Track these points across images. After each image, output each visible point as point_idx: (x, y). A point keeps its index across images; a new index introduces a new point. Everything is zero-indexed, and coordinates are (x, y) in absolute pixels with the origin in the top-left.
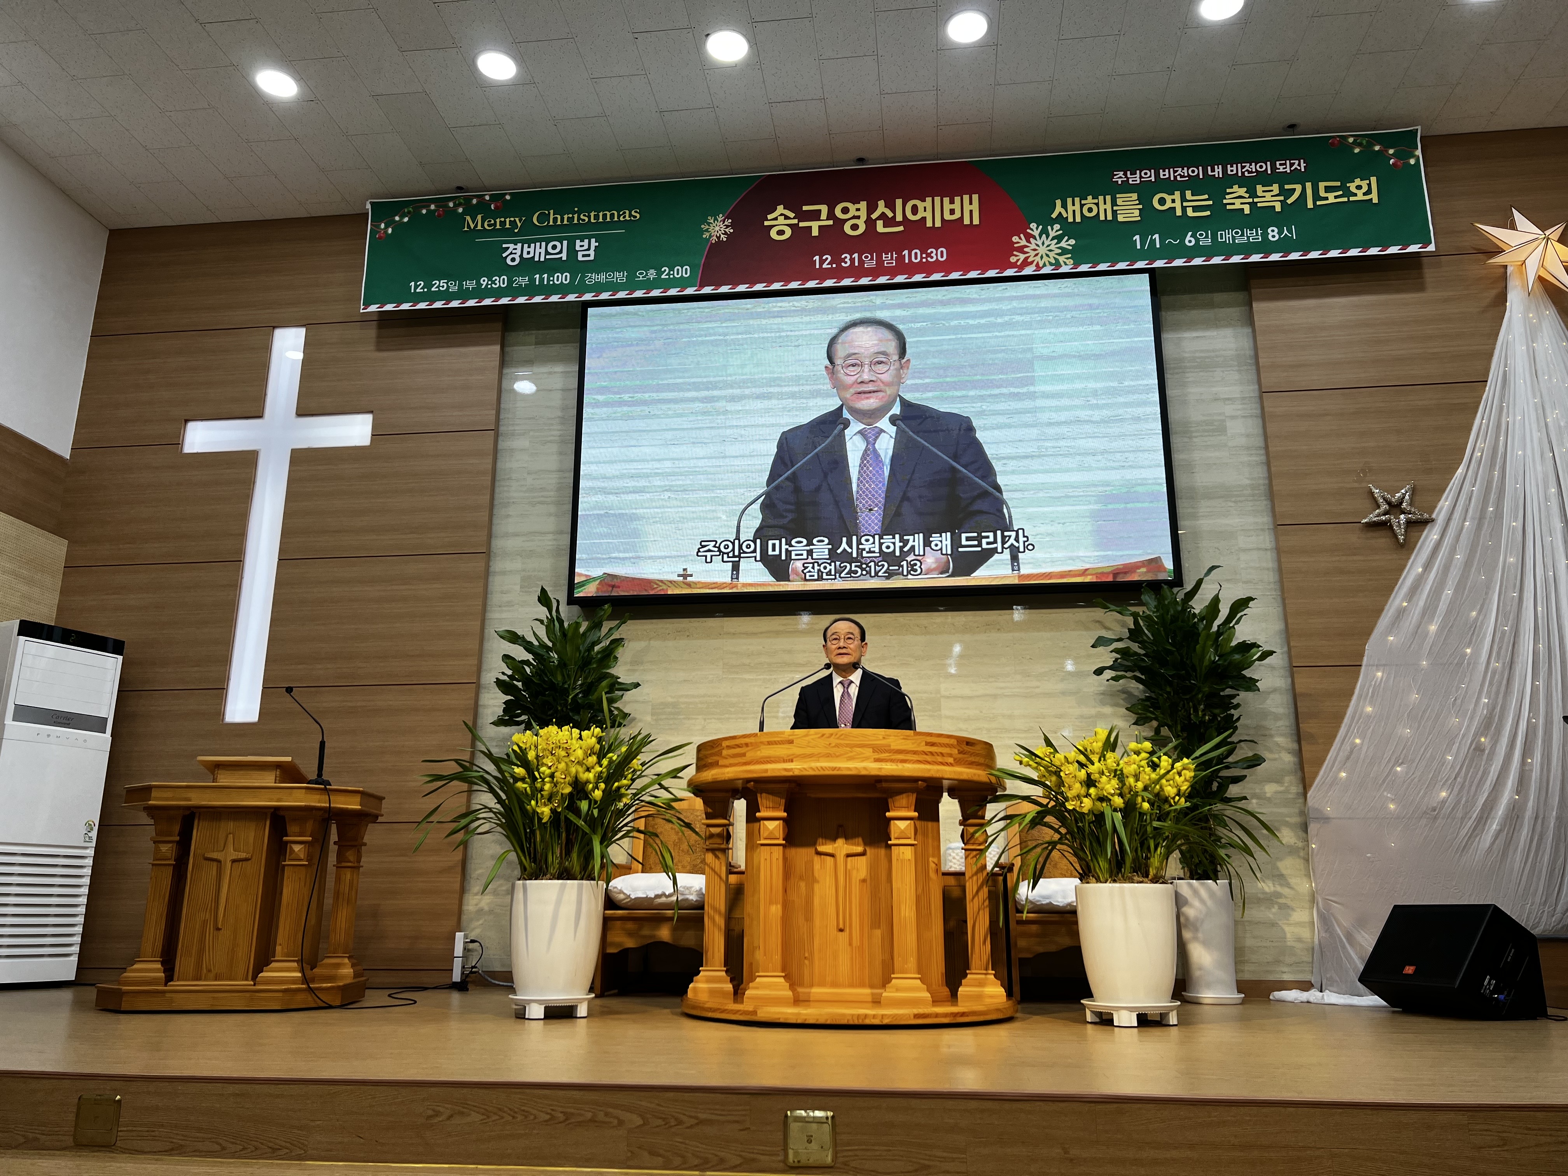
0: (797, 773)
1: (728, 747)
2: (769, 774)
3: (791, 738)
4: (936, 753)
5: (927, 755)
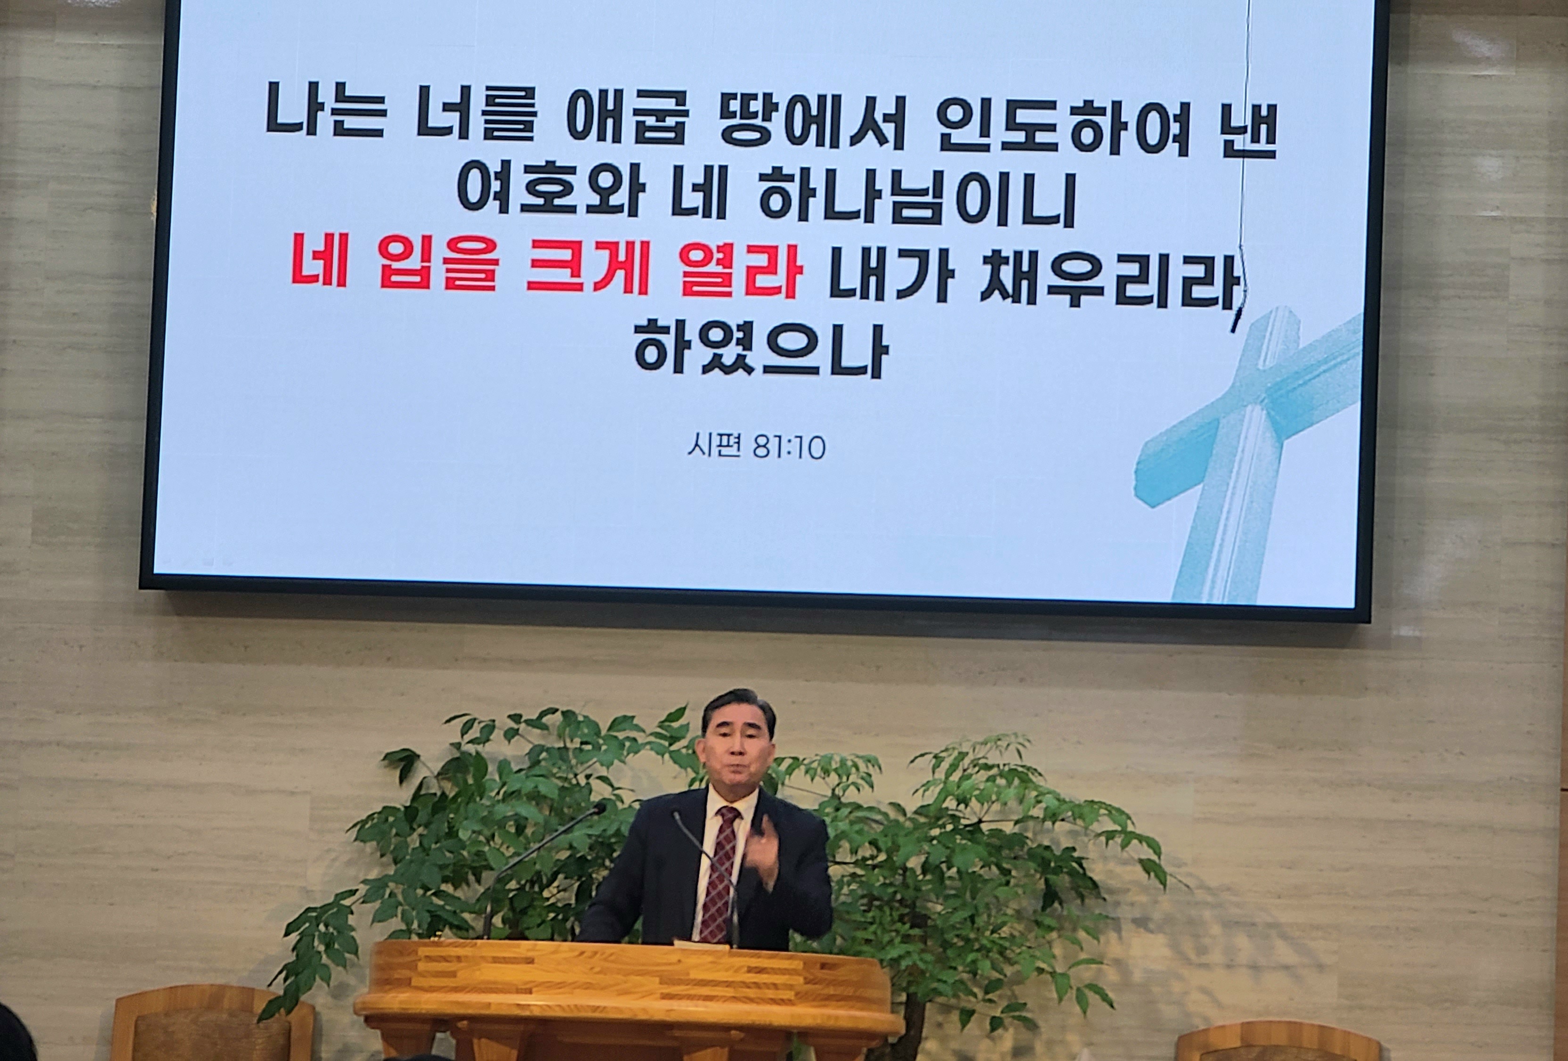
0: (537, 1013)
1: (429, 958)
2: (493, 1011)
3: (530, 954)
4: (765, 983)
5: (749, 987)
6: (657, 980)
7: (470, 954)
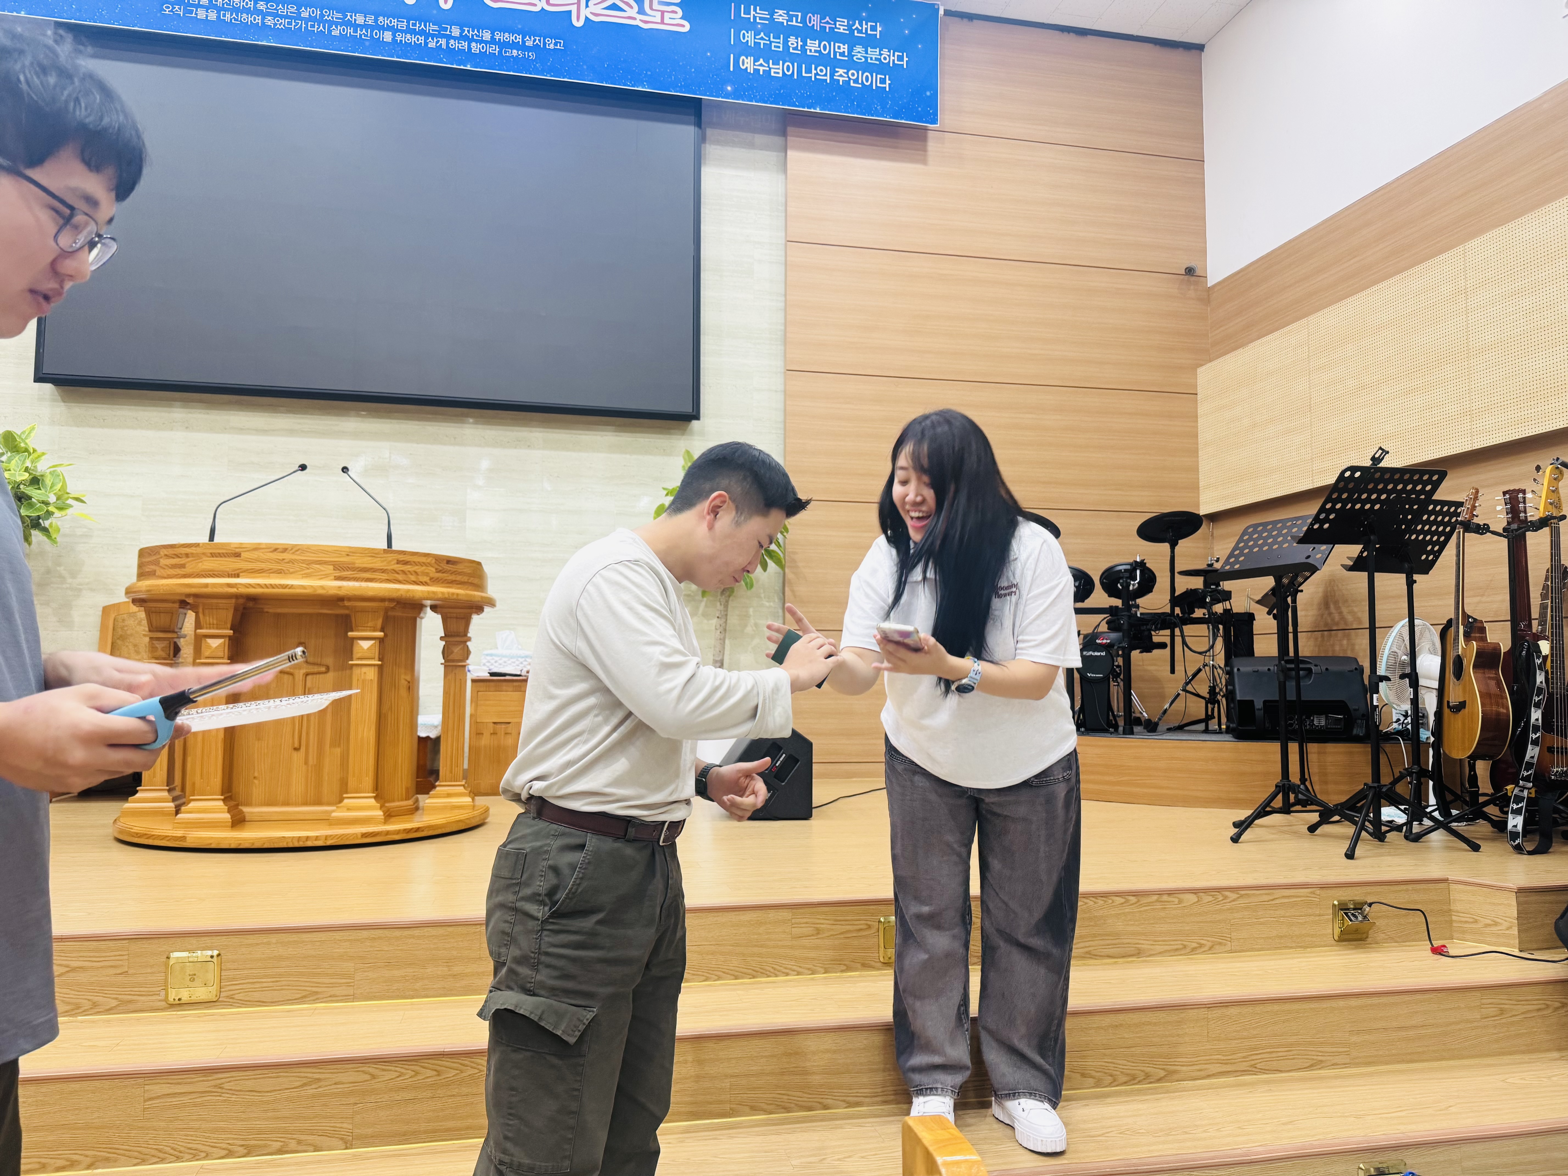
0: (242, 589)
1: (167, 556)
3: (237, 550)
4: (409, 571)
5: (398, 573)
6: (331, 567)
7: (194, 552)
